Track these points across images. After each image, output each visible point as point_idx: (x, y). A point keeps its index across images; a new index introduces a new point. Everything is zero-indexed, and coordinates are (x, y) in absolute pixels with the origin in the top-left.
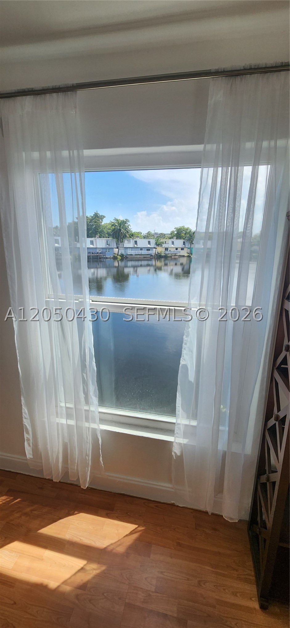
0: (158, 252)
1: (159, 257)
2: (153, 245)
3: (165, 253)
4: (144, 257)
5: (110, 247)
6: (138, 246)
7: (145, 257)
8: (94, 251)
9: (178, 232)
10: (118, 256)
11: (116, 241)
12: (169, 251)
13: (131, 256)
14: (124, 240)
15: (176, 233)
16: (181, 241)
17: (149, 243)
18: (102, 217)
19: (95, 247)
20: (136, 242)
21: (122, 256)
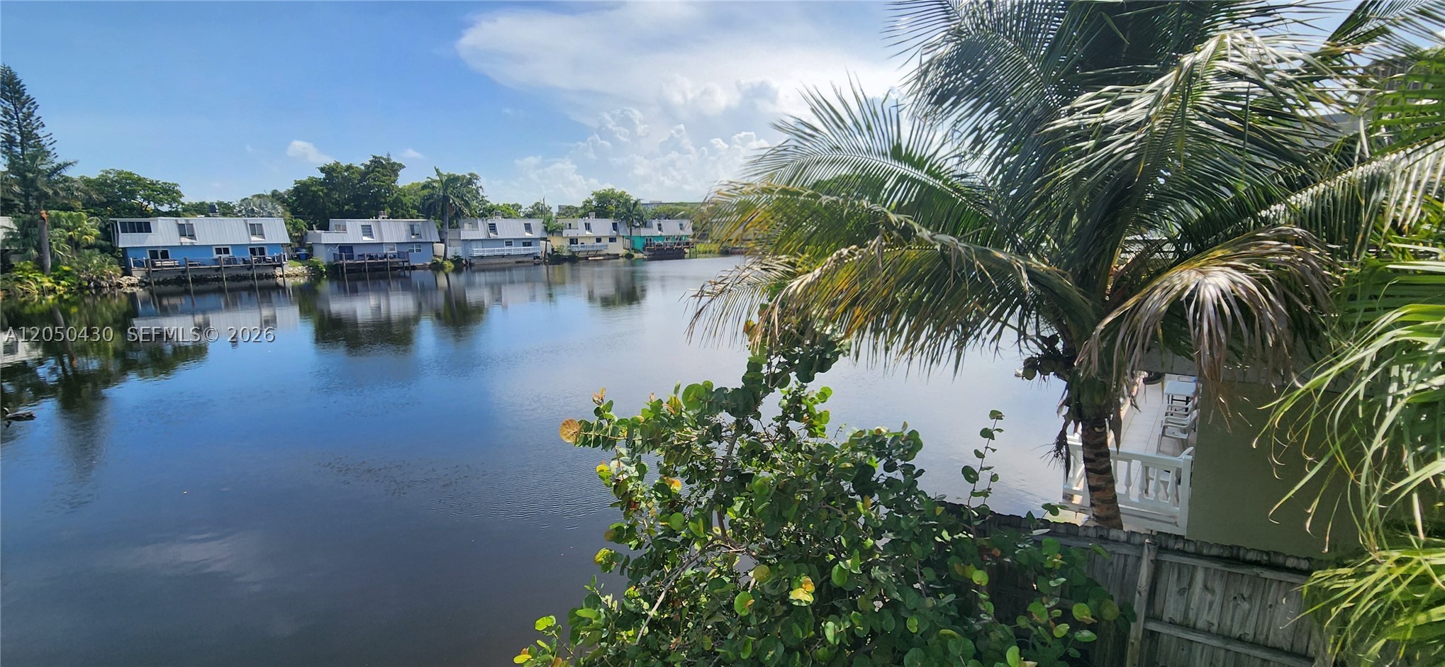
0: (553, 250)
1: (555, 259)
2: (537, 232)
3: (570, 251)
4: (517, 262)
5: (420, 240)
6: (499, 236)
7: (520, 262)
8: (373, 252)
9: (599, 202)
10: (446, 263)
11: (437, 227)
12: (579, 244)
13: (483, 261)
14: (461, 221)
15: (594, 203)
16: (609, 222)
17: (528, 227)
18: (394, 169)
19: (376, 240)
20: (493, 227)
21: (457, 261)
